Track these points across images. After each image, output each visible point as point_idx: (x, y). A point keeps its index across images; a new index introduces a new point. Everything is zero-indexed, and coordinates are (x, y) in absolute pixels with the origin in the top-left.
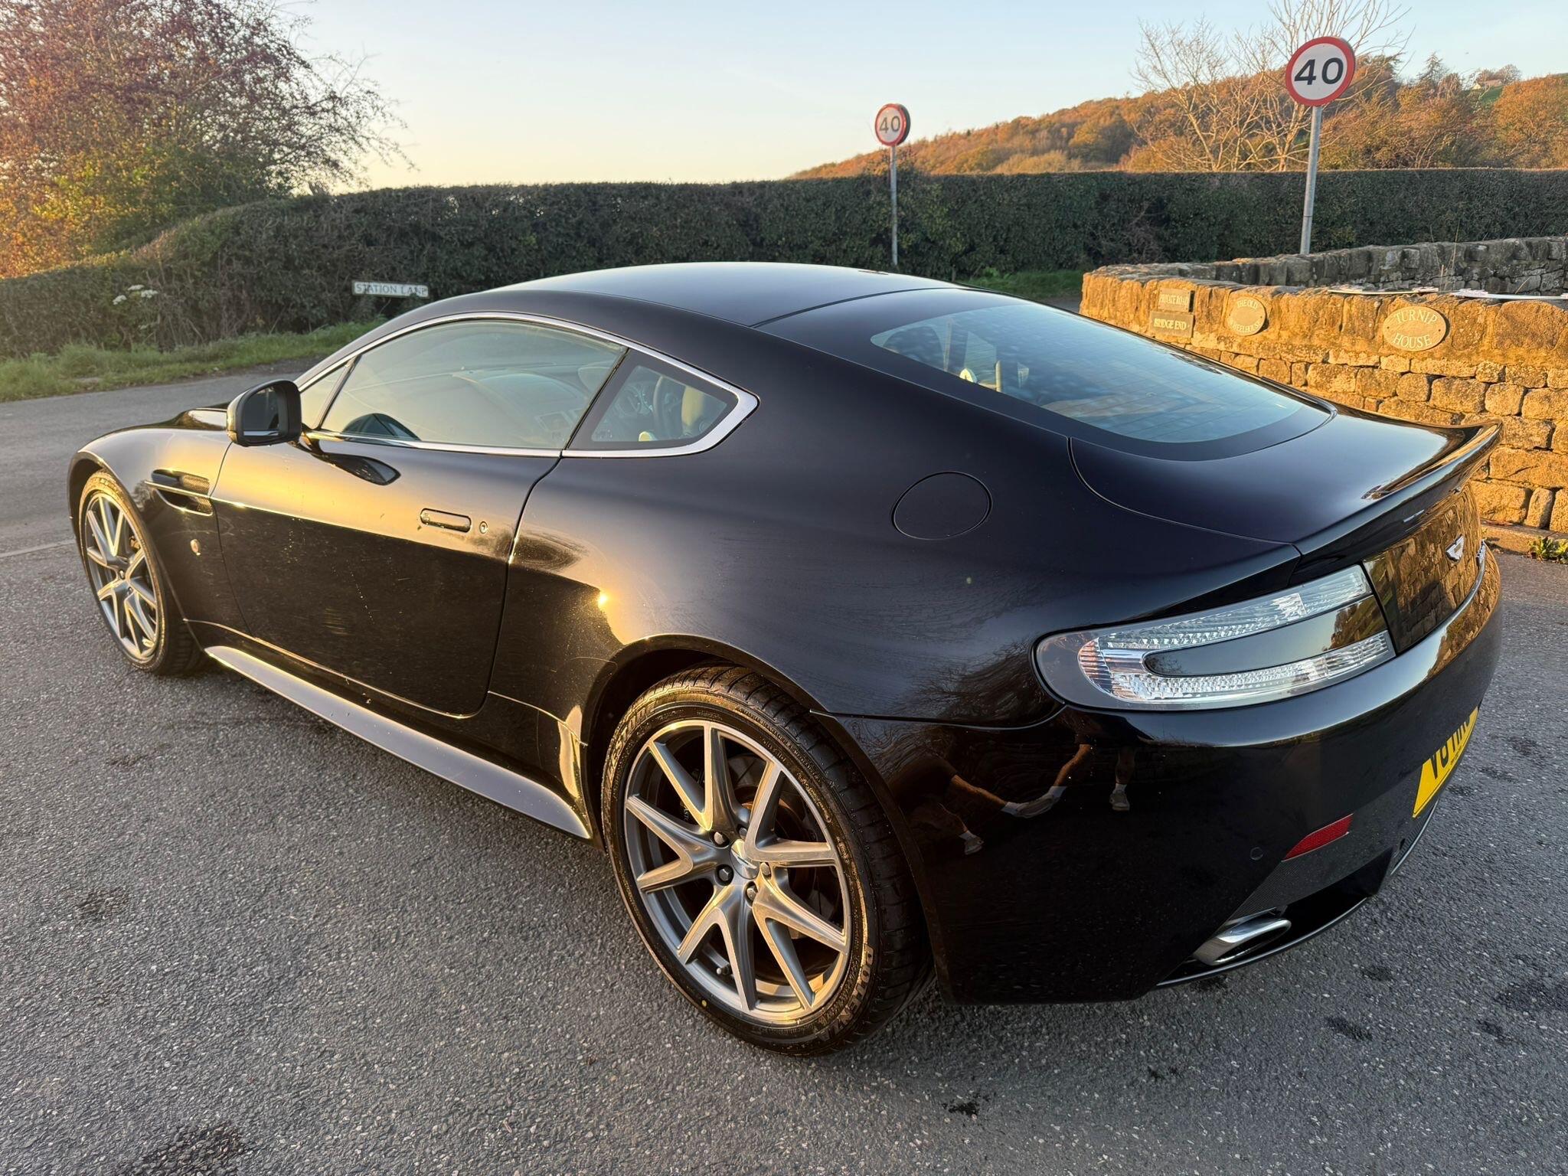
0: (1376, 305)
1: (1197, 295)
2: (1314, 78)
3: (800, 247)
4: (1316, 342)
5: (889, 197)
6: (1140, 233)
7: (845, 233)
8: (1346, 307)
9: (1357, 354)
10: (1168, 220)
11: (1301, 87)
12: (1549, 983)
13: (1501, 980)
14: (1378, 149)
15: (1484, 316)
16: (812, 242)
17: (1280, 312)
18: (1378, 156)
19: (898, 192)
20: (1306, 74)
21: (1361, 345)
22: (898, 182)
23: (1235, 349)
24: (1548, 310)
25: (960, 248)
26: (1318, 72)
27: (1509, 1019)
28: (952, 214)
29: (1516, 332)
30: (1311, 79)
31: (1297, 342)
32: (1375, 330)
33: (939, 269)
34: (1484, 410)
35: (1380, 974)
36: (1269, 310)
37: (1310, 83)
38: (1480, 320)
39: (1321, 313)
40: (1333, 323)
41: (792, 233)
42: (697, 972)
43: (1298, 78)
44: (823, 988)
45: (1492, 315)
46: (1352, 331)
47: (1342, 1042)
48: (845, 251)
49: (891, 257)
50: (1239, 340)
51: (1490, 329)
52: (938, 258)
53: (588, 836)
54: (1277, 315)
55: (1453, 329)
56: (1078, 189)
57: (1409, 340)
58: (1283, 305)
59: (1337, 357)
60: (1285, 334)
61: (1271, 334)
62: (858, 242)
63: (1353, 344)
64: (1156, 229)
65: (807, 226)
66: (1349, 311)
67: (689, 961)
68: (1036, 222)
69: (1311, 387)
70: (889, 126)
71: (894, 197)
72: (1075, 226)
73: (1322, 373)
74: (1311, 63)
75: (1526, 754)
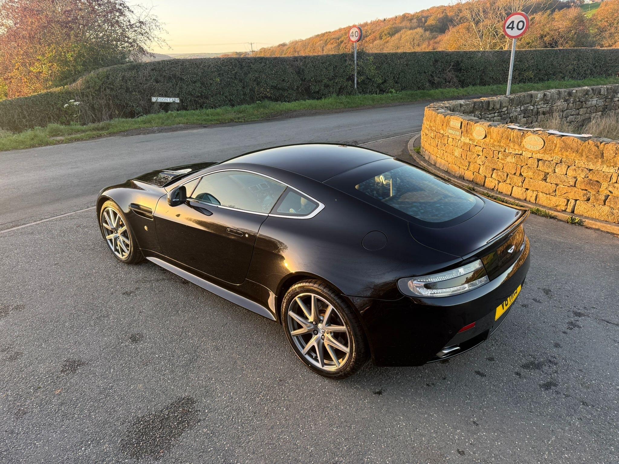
0: (522, 134)
1: (463, 123)
2: (514, 28)
3: (319, 82)
4: (502, 144)
5: (354, 62)
6: (450, 75)
7: (337, 76)
8: (512, 133)
9: (515, 150)
10: (461, 69)
11: (509, 31)
12: (536, 362)
13: (524, 361)
14: (546, 36)
15: (557, 140)
16: (324, 80)
17: (490, 133)
18: (545, 39)
19: (357, 60)
20: (511, 26)
21: (517, 147)
22: (357, 56)
23: (475, 144)
24: (576, 141)
25: (380, 81)
26: (515, 26)
27: (523, 372)
28: (378, 68)
29: (566, 147)
30: (512, 28)
31: (496, 143)
32: (521, 142)
33: (372, 90)
34: (555, 172)
35: (491, 359)
36: (487, 131)
37: (512, 30)
38: (555, 142)
39: (504, 134)
40: (508, 139)
41: (316, 76)
42: (307, 357)
43: (508, 28)
44: (343, 362)
45: (559, 140)
46: (514, 142)
47: (478, 377)
48: (337, 83)
49: (354, 85)
50: (477, 141)
51: (558, 145)
52: (372, 85)
53: (275, 320)
55: (546, 144)
56: (426, 58)
57: (532, 147)
58: (491, 130)
59: (508, 150)
60: (492, 141)
61: (487, 139)
62: (342, 80)
63: (514, 146)
64: (456, 73)
65: (322, 73)
66: (513, 135)
67: (305, 354)
68: (410, 71)
69: (500, 159)
70: (354, 35)
71: (356, 62)
72: (425, 72)
73: (503, 155)
74: (513, 22)
75: (547, 294)
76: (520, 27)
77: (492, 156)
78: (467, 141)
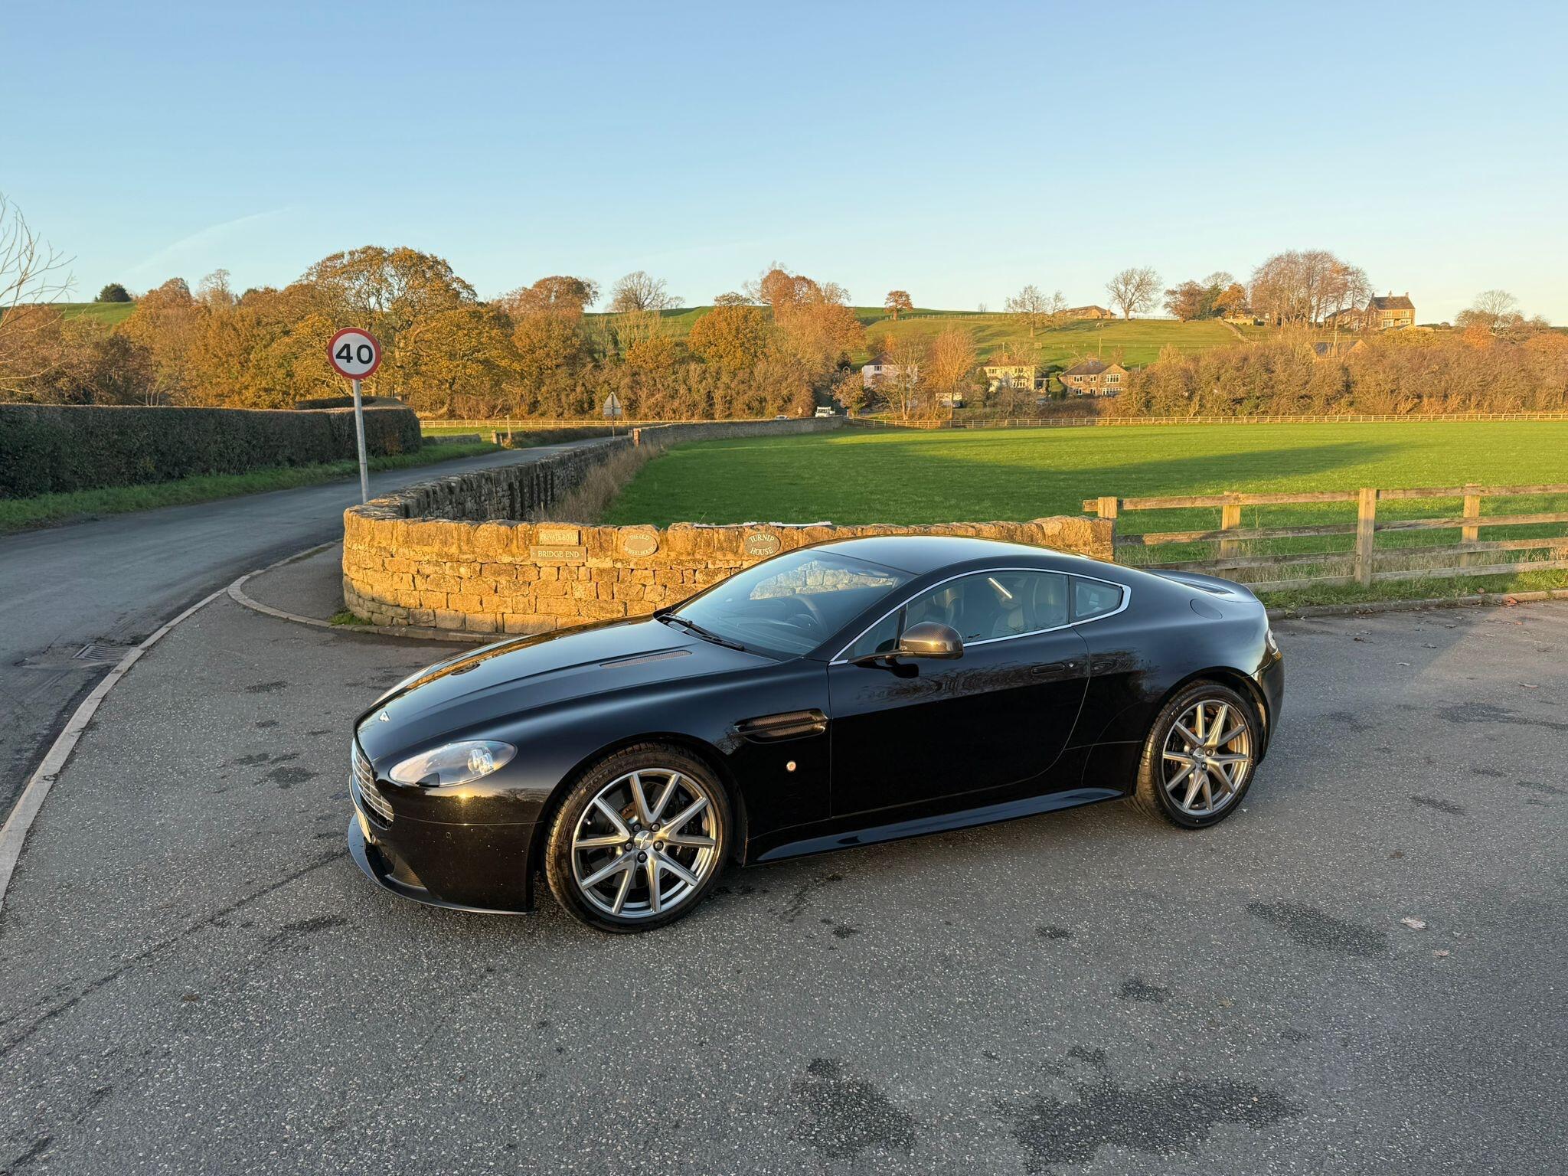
0: (734, 532)
1: (583, 532)
2: (352, 358)
4: (698, 556)
8: (716, 535)
9: (728, 561)
11: (342, 363)
17: (667, 540)
20: (344, 354)
21: (730, 556)
23: (632, 566)
26: (353, 353)
30: (349, 358)
31: (684, 557)
32: (738, 547)
34: (806, 584)
36: (658, 540)
37: (349, 361)
38: (795, 538)
39: (699, 540)
40: (709, 545)
43: (339, 356)
45: (800, 535)
46: (721, 548)
50: (635, 560)
51: (800, 543)
54: (665, 543)
55: (782, 543)
57: (760, 551)
58: (670, 537)
59: (714, 564)
60: (673, 555)
61: (662, 554)
63: (724, 556)
66: (718, 538)
69: (699, 583)
73: (707, 574)
76: (365, 357)
77: (680, 581)
78: (608, 564)
